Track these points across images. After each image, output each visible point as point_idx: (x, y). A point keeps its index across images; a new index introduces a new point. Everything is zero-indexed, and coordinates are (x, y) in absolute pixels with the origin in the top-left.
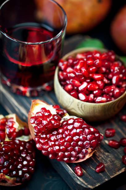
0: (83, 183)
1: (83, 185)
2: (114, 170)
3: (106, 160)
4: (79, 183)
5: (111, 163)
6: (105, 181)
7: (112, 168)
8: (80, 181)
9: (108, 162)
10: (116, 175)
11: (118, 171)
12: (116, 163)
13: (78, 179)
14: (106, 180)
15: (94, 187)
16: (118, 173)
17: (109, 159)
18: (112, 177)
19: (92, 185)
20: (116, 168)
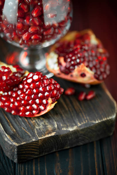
0: (9, 140)
1: (9, 142)
2: (44, 133)
3: (39, 124)
4: (6, 139)
5: (43, 127)
6: (32, 141)
7: (43, 131)
8: (7, 138)
9: (41, 126)
10: (44, 137)
11: (48, 134)
12: (48, 127)
13: (6, 137)
14: (34, 140)
15: (19, 145)
16: (47, 136)
17: (42, 123)
18: (40, 138)
19: (18, 143)
20: (47, 131)
